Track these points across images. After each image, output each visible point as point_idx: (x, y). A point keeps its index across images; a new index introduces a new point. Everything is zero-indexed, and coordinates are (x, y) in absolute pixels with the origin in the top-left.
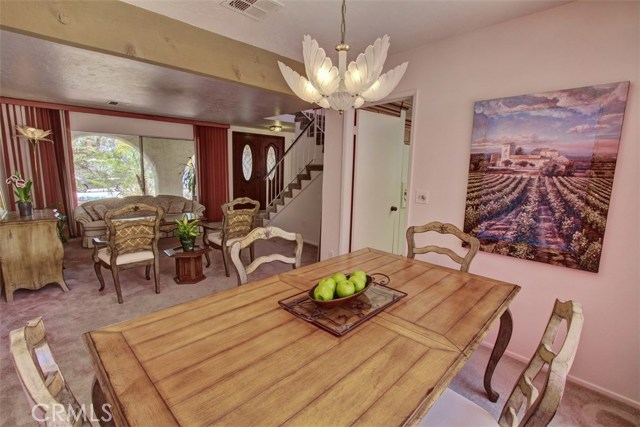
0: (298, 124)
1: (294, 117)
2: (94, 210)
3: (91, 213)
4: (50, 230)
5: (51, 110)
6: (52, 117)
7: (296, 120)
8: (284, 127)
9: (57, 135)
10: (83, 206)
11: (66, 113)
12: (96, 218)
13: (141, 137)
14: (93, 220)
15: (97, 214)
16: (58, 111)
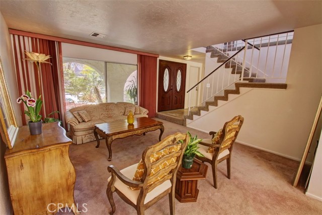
0: (209, 54)
1: (205, 49)
2: (79, 115)
3: (78, 117)
4: (62, 155)
5: (49, 41)
6: (50, 46)
7: (207, 52)
8: (194, 57)
9: (53, 60)
10: (72, 111)
11: (59, 43)
12: (81, 121)
13: (106, 62)
14: (79, 122)
15: (81, 117)
16: (54, 41)
